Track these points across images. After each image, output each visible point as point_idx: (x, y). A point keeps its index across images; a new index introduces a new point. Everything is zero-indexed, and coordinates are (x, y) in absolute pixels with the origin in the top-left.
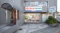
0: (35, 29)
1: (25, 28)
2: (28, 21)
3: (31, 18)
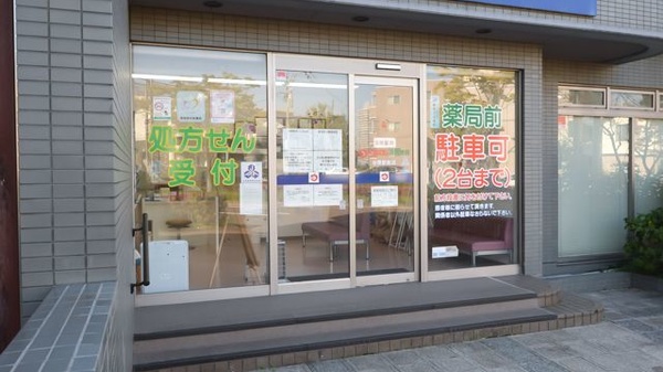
3: (339, 187)
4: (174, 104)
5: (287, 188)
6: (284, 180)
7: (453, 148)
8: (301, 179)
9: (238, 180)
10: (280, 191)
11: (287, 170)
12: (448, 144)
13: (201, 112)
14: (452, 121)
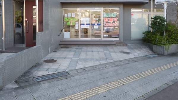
0: (97, 60)
1: (65, 58)
2: (77, 36)
3: (89, 26)
4: (67, 15)
5: (82, 26)
6: (81, 24)
7: (107, 20)
8: (84, 24)
9: (75, 24)
10: (81, 26)
11: (82, 23)
12: (106, 19)
13: (71, 16)
14: (107, 16)
